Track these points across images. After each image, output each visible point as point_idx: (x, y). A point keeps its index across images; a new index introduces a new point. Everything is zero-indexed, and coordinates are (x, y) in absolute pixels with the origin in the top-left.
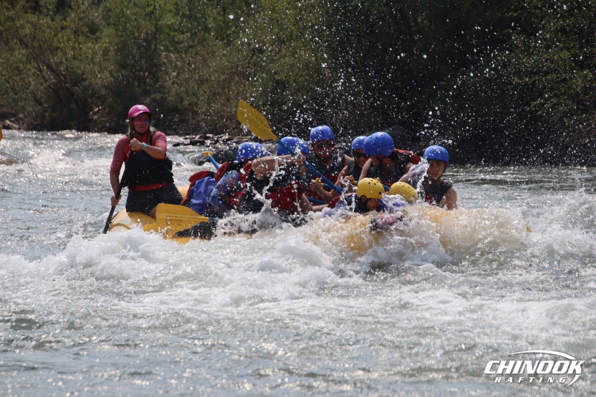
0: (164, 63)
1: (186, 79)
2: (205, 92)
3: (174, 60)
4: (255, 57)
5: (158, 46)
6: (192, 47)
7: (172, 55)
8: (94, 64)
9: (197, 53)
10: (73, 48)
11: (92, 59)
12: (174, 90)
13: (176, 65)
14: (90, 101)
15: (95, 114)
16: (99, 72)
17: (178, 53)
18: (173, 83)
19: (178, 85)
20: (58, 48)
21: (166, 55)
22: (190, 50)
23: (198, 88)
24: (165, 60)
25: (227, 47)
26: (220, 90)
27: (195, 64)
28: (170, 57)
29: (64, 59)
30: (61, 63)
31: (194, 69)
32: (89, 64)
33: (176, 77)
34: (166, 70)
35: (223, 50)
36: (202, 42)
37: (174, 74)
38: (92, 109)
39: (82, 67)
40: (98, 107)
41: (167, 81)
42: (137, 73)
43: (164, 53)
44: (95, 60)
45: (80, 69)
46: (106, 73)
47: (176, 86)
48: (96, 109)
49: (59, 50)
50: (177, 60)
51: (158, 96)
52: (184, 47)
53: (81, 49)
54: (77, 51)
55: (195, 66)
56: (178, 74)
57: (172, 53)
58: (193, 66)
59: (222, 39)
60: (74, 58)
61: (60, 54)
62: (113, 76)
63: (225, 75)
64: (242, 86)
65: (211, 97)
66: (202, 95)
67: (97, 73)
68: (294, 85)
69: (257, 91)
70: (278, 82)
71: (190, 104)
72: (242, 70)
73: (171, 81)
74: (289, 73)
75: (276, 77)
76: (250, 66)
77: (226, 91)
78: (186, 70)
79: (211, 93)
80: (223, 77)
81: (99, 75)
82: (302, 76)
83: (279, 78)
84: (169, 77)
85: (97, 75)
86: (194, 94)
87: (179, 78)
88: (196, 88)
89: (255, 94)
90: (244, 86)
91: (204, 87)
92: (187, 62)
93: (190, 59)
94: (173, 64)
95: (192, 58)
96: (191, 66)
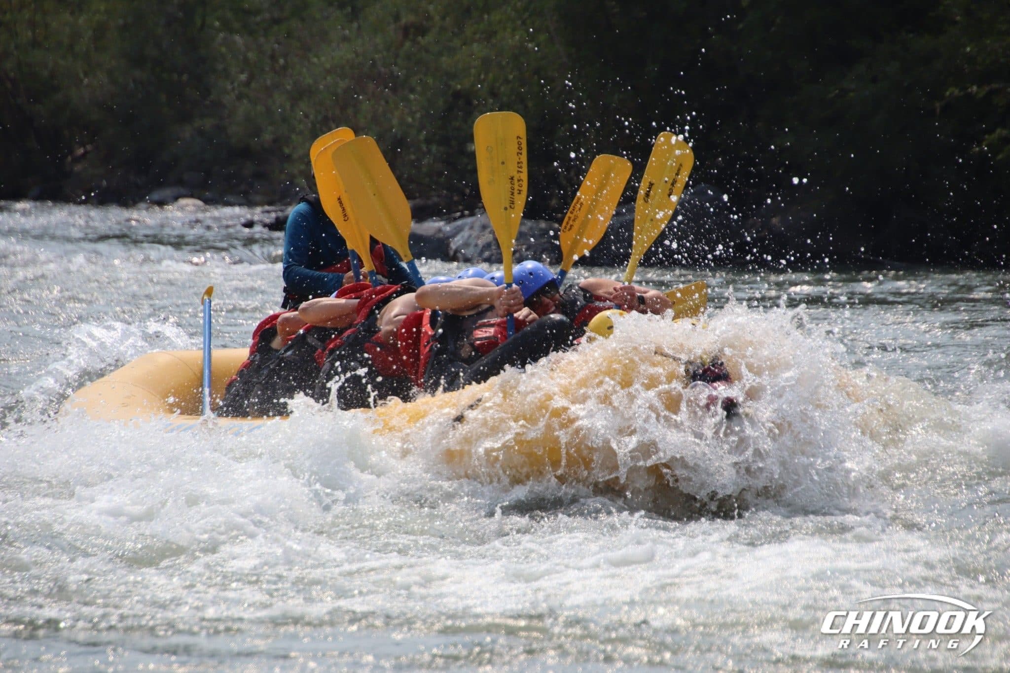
0: (222, 55)
1: (267, 88)
3: (243, 48)
4: (408, 44)
5: (208, 20)
6: (278, 21)
7: (237, 38)
8: (75, 56)
9: (289, 35)
10: (32, 24)
11: (71, 47)
12: (241, 111)
13: (246, 61)
14: (67, 134)
15: (77, 160)
16: (86, 74)
17: (251, 34)
18: (240, 97)
19: (250, 100)
21: (225, 38)
22: (276, 27)
23: (292, 106)
24: (223, 50)
25: (351, 22)
26: (337, 112)
27: (285, 56)
28: (234, 43)
29: (12, 46)
30: (6, 54)
31: (285, 68)
32: (64, 57)
33: (248, 84)
34: (225, 70)
35: (343, 28)
36: (300, 11)
37: (243, 77)
38: (71, 152)
39: (51, 63)
40: (84, 146)
41: (227, 92)
42: (165, 76)
43: (222, 35)
44: (77, 48)
45: (46, 67)
46: (101, 75)
47: (245, 101)
48: (81, 151)
50: (248, 49)
51: (208, 123)
52: (263, 21)
53: (47, 25)
54: (40, 31)
55: (286, 61)
56: (251, 77)
57: (237, 33)
58: (282, 61)
59: (342, 6)
60: (35, 44)
61: (4, 35)
62: (115, 83)
63: (347, 81)
64: (383, 103)
65: (318, 126)
66: (300, 121)
67: (82, 75)
68: (491, 101)
69: (412, 114)
70: (457, 95)
71: (275, 141)
72: (383, 70)
73: (236, 92)
74: (480, 75)
75: (452, 83)
76: (399, 61)
77: (350, 111)
78: (267, 69)
79: (320, 118)
80: (343, 84)
81: (86, 81)
82: (507, 81)
83: (459, 87)
84: (232, 83)
85: (82, 81)
86: (284, 120)
87: (253, 85)
88: (288, 107)
89: (410, 120)
90: (387, 102)
91: (303, 105)
92: (269, 53)
93: (276, 46)
94: (241, 57)
95: (279, 44)
96: (277, 61)
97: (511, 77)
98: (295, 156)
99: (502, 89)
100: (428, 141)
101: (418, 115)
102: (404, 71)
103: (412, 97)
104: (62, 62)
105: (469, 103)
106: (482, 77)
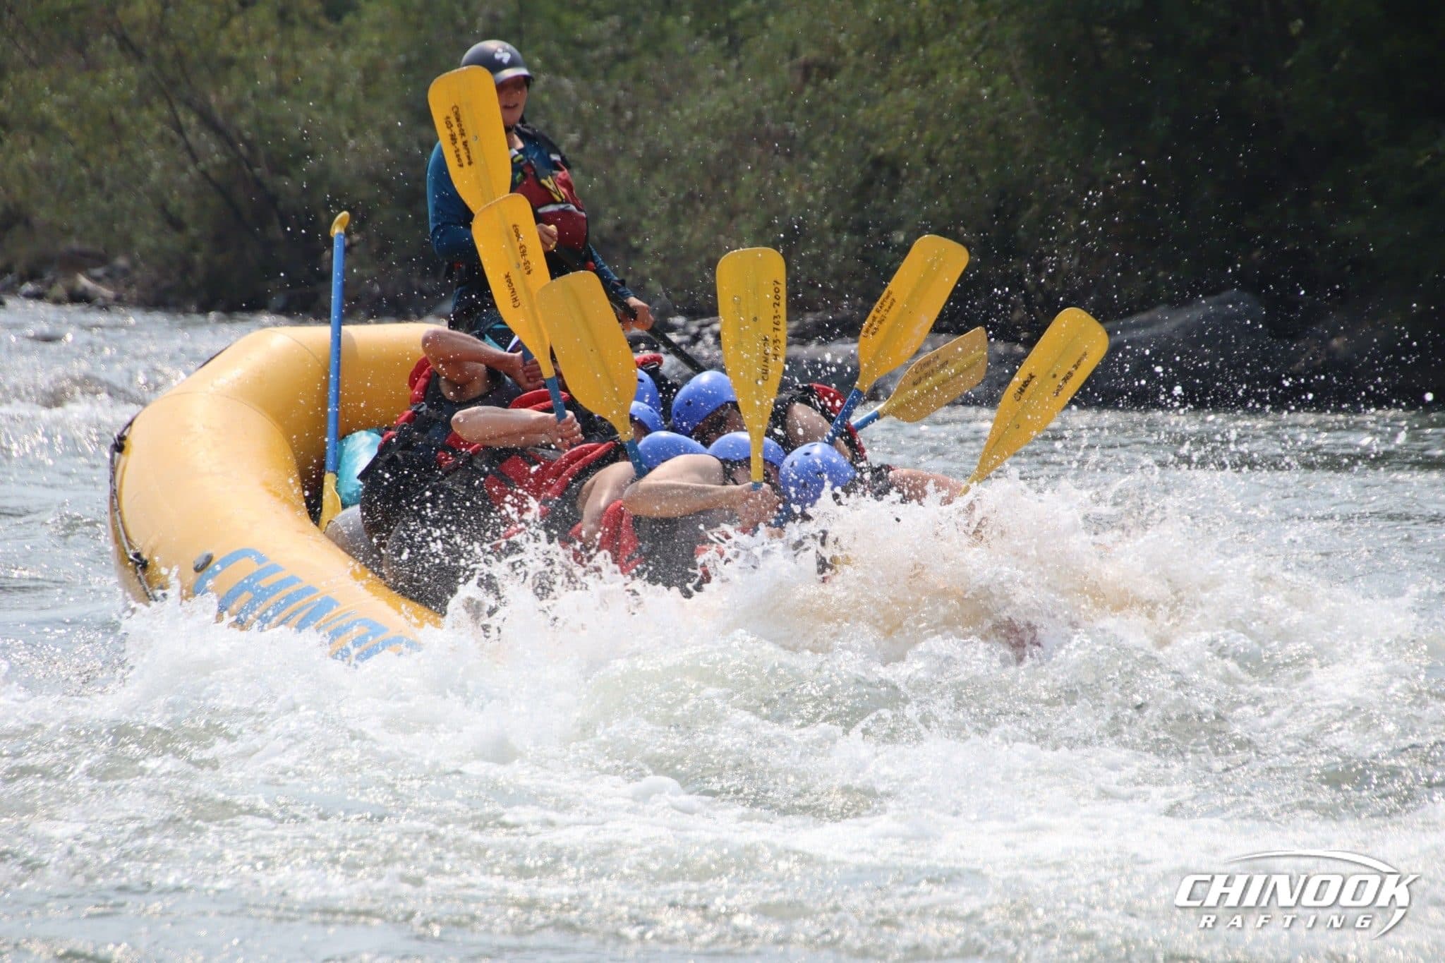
0: (544, 107)
1: (608, 153)
2: (663, 193)
3: (574, 97)
4: (809, 90)
6: (624, 57)
7: (565, 81)
8: (337, 108)
9: (639, 78)
10: (277, 62)
11: (331, 95)
13: (578, 114)
16: (352, 133)
17: (585, 75)
19: (583, 171)
20: (231, 62)
22: (621, 67)
23: (643, 179)
24: (546, 98)
25: (728, 58)
26: (708, 186)
27: (634, 107)
28: (562, 88)
29: (249, 93)
30: (240, 106)
31: (633, 124)
32: (321, 109)
33: (580, 147)
35: (717, 67)
36: (656, 42)
44: (339, 97)
45: (296, 124)
46: (373, 135)
49: (235, 69)
50: (582, 97)
52: (602, 57)
53: (298, 63)
54: (288, 72)
55: (635, 114)
56: (586, 137)
57: (566, 75)
58: (629, 114)
59: (716, 35)
60: (281, 90)
61: (237, 78)
62: (392, 145)
63: (721, 142)
64: (772, 174)
65: (680, 207)
66: (654, 202)
67: (345, 135)
68: (928, 170)
69: (815, 190)
70: (878, 162)
71: (618, 228)
72: (773, 127)
74: (911, 134)
75: (873, 146)
76: (796, 114)
77: (726, 188)
78: (608, 126)
79: (682, 196)
80: (715, 148)
81: (351, 143)
82: (951, 142)
83: (882, 150)
85: (345, 143)
86: (632, 199)
87: (588, 149)
88: (636, 181)
89: (810, 198)
90: (778, 174)
91: (659, 178)
92: (611, 103)
93: (621, 93)
94: (571, 109)
95: (626, 90)
96: (622, 115)
97: (956, 136)
98: (647, 250)
99: (944, 153)
100: (836, 229)
101: (823, 191)
102: (803, 129)
103: (814, 165)
104: (318, 117)
105: (895, 173)
106: (915, 135)
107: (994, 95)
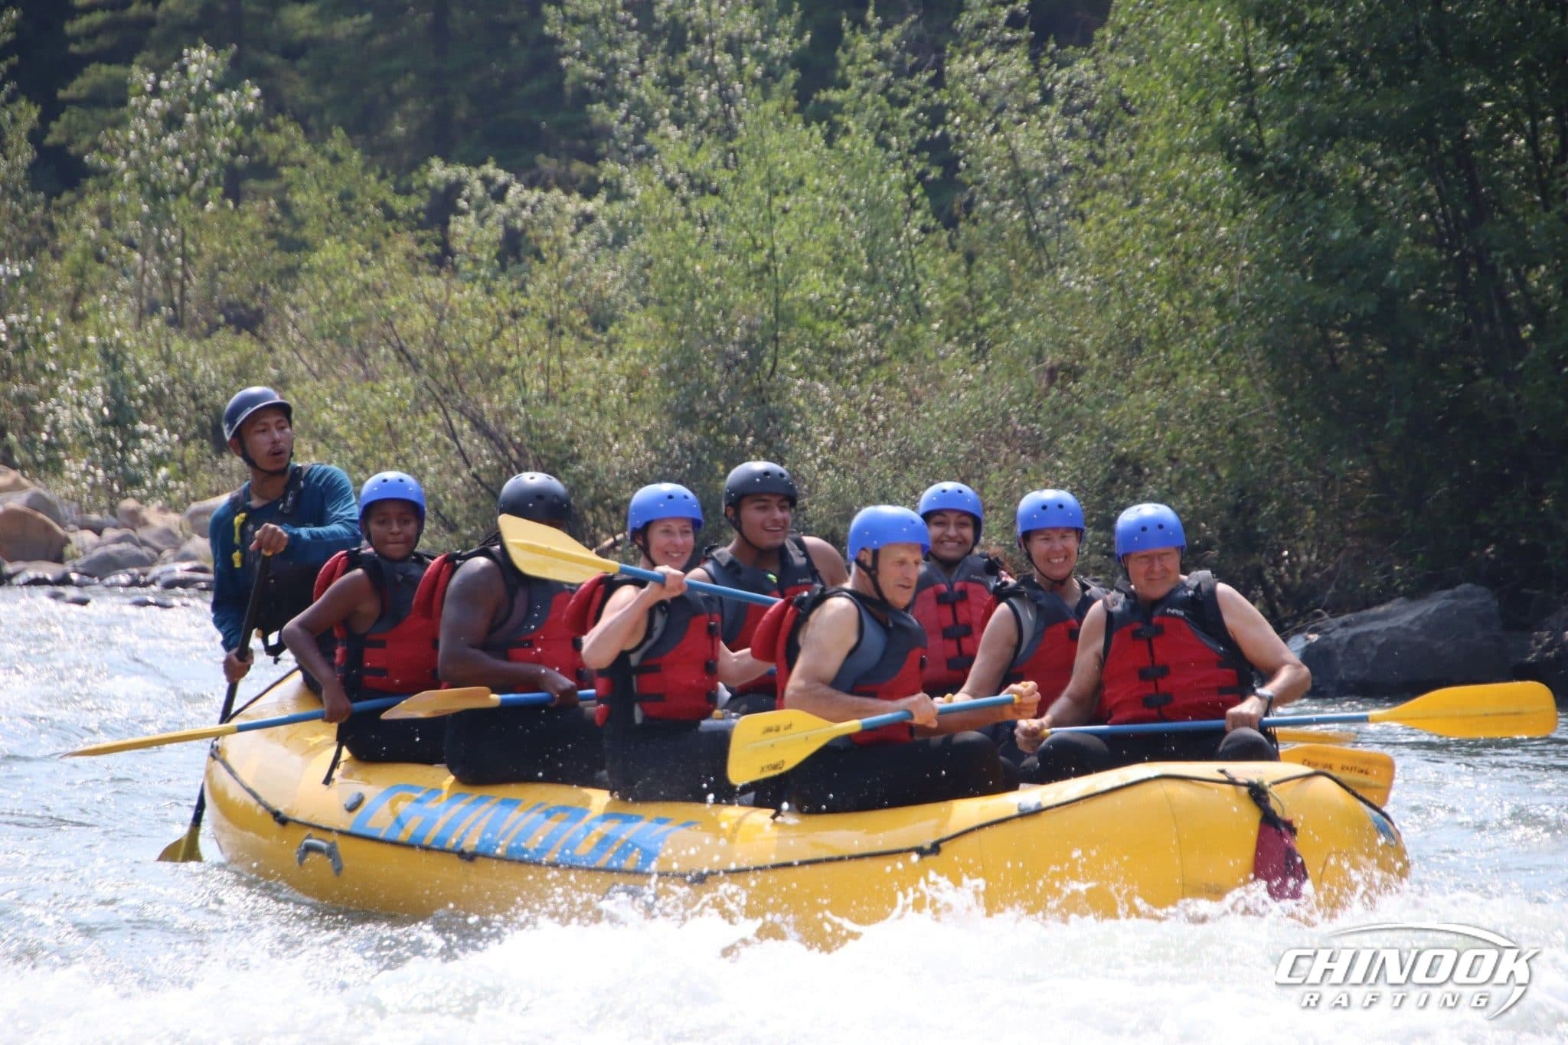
0: (800, 410)
1: (861, 454)
3: (828, 400)
4: (1054, 392)
5: (782, 362)
6: (877, 363)
7: (821, 386)
8: (602, 413)
9: (890, 382)
10: (546, 371)
11: (597, 400)
12: (825, 486)
13: (832, 415)
14: (590, 517)
15: (603, 554)
16: (616, 437)
17: (838, 380)
18: (825, 466)
19: (837, 471)
20: (502, 371)
21: (803, 387)
22: (873, 371)
24: (801, 402)
25: (976, 362)
27: (886, 410)
28: (817, 392)
29: (519, 400)
30: (511, 412)
31: (883, 426)
32: (587, 414)
33: (834, 449)
34: (803, 429)
35: (965, 371)
36: (907, 348)
37: (828, 439)
39: (569, 422)
40: (613, 534)
41: (804, 460)
42: (723, 438)
43: (800, 382)
44: (605, 402)
45: (564, 429)
46: (637, 440)
47: (831, 473)
48: (608, 542)
49: (506, 377)
50: (835, 402)
52: (856, 362)
53: (565, 372)
54: (556, 379)
55: (886, 416)
56: (839, 440)
57: (821, 380)
58: (881, 417)
59: (965, 341)
60: (548, 397)
61: (509, 388)
62: (655, 449)
63: (970, 442)
64: (1019, 473)
67: (611, 440)
70: (1121, 461)
72: (1019, 427)
73: (819, 460)
74: (1153, 433)
75: (1116, 445)
76: (1042, 415)
78: (861, 428)
80: (964, 448)
81: (616, 446)
82: (1191, 442)
83: (1124, 449)
84: (813, 447)
85: (610, 446)
87: (841, 450)
90: (1025, 472)
92: (864, 406)
93: (873, 397)
94: (825, 413)
95: (878, 394)
96: (875, 418)
97: (1196, 436)
99: (1185, 452)
105: (1138, 471)
106: (1157, 435)
107: (1233, 397)
